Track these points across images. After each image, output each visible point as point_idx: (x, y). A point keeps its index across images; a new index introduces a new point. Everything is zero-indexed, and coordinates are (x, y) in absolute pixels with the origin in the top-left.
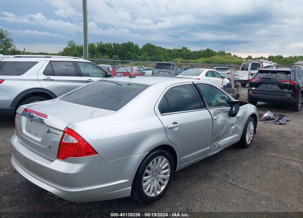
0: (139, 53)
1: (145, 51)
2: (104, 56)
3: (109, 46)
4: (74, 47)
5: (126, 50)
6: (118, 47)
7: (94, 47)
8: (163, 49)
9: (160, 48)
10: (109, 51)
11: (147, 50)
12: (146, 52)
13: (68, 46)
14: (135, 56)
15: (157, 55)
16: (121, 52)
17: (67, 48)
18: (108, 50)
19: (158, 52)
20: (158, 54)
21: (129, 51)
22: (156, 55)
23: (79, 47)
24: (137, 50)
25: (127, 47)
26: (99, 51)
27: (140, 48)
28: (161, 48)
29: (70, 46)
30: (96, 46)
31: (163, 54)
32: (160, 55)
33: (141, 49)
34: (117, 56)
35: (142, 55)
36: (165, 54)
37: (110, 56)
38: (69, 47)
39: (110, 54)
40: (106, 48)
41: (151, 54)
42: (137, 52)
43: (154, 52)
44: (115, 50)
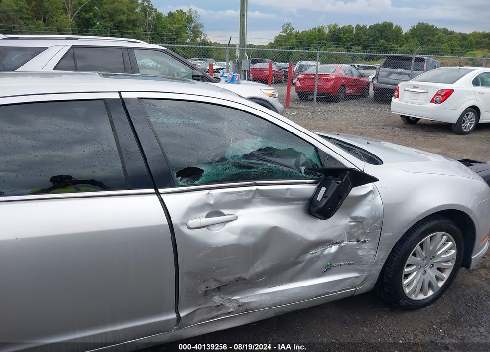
0: (401, 42)
1: (413, 38)
2: (337, 47)
3: (347, 30)
4: (291, 34)
5: (377, 38)
6: (364, 33)
7: (323, 34)
8: (451, 33)
9: (445, 31)
10: (347, 40)
11: (417, 36)
12: (415, 39)
13: (282, 32)
14: (393, 47)
15: (435, 45)
16: (368, 40)
17: (281, 35)
18: (346, 38)
19: (438, 38)
20: (438, 42)
21: (381, 38)
22: (433, 45)
23: (298, 33)
24: (398, 36)
25: (380, 31)
26: (330, 39)
27: (404, 33)
28: (447, 30)
29: (285, 33)
30: (327, 31)
31: (449, 43)
32: (443, 44)
33: (406, 33)
34: (360, 48)
35: (407, 44)
36: (452, 41)
37: (347, 48)
38: (283, 34)
39: (348, 46)
40: (342, 35)
41: (423, 44)
42: (397, 40)
43: (432, 38)
44: (357, 38)
